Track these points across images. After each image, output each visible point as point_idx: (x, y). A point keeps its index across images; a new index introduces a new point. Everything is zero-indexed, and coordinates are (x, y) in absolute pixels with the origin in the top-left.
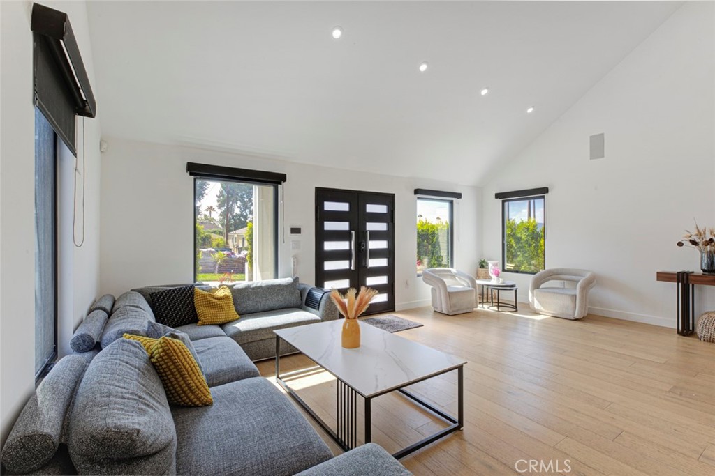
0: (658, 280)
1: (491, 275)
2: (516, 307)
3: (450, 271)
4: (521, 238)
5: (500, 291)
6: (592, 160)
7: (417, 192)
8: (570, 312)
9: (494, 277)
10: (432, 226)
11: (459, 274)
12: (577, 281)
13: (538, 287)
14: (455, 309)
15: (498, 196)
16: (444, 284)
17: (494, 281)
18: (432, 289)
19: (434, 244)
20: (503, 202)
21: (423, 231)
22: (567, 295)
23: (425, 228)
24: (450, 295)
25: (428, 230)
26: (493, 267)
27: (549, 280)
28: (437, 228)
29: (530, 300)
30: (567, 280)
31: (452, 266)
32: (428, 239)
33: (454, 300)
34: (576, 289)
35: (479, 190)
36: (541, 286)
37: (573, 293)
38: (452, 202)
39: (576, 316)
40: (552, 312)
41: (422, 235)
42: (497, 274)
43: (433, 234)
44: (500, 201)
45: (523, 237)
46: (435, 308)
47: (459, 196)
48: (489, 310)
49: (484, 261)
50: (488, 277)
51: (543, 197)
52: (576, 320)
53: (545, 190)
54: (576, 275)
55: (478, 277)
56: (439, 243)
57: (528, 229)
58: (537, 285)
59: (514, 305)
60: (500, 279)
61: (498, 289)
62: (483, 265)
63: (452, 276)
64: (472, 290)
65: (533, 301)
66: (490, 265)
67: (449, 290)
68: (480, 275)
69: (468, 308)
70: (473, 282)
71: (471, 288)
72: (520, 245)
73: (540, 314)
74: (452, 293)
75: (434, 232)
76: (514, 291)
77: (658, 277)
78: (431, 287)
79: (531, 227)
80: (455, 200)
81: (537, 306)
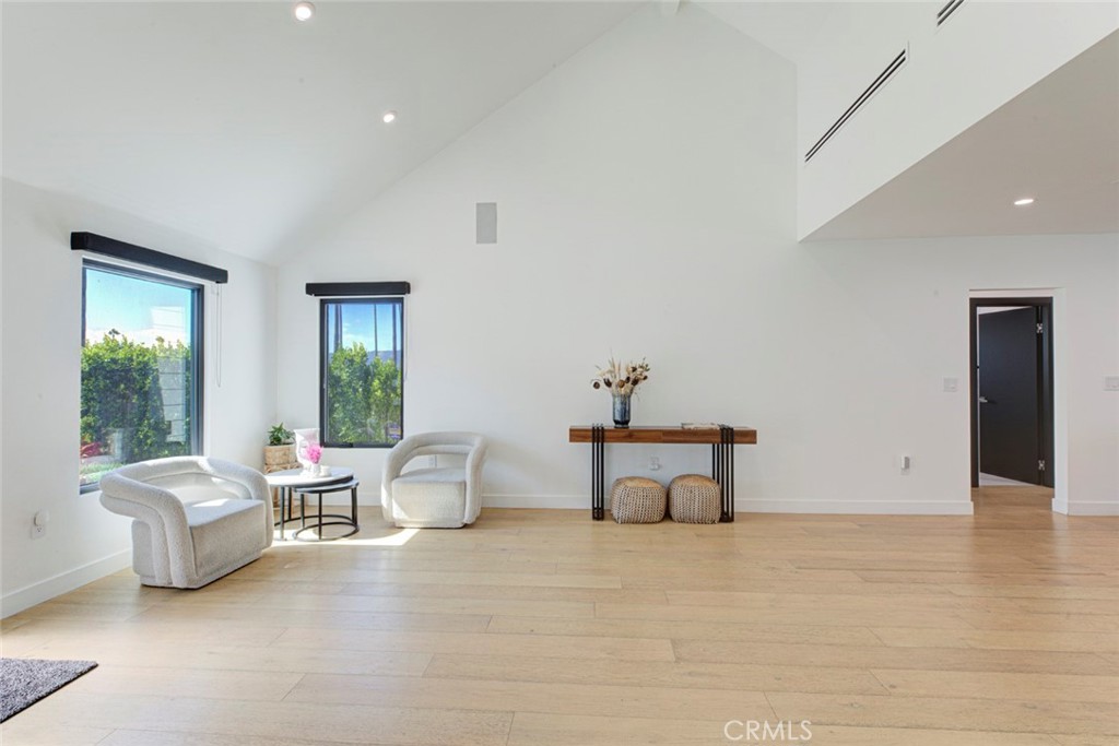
0: (571, 440)
1: (300, 460)
2: (354, 521)
3: (194, 464)
4: (339, 377)
5: (323, 495)
6: (479, 245)
7: (80, 241)
8: (457, 516)
9: (306, 463)
10: (143, 352)
11: (221, 468)
12: (466, 455)
13: (397, 477)
14: (208, 569)
15: (312, 289)
16: (175, 506)
17: (309, 474)
18: (135, 524)
19: (146, 393)
20: (323, 303)
21: (114, 361)
22: (450, 483)
23: (121, 355)
24: (195, 534)
25: (131, 360)
26: (306, 443)
27: (413, 457)
28: (155, 356)
29: (384, 503)
30: (444, 453)
31: (200, 451)
32: (129, 381)
33: (209, 545)
34: (464, 468)
35: (269, 272)
36: (402, 473)
37: (459, 479)
38: (199, 291)
39: (466, 520)
40: (424, 518)
41: (113, 371)
42: (316, 458)
43: (145, 370)
44: (315, 301)
45: (344, 376)
46: (143, 576)
47: (220, 276)
48: (297, 543)
49: (280, 430)
50: (291, 465)
51: (401, 300)
52: (465, 526)
53: (404, 288)
54: (457, 443)
55: (266, 466)
56: (159, 389)
57: (352, 361)
58: (395, 473)
59: (350, 516)
60: (322, 467)
61: (320, 492)
62: (278, 438)
63: (202, 476)
64: (259, 506)
65: (390, 505)
66: (299, 438)
67: (193, 520)
68: (270, 461)
69: (247, 554)
70: (260, 484)
71: (254, 502)
72: (339, 390)
73: (402, 528)
74: (202, 527)
75: (146, 364)
76: (349, 492)
77: (571, 435)
78: (131, 519)
79: (357, 360)
80: (209, 285)
81: (397, 513)
